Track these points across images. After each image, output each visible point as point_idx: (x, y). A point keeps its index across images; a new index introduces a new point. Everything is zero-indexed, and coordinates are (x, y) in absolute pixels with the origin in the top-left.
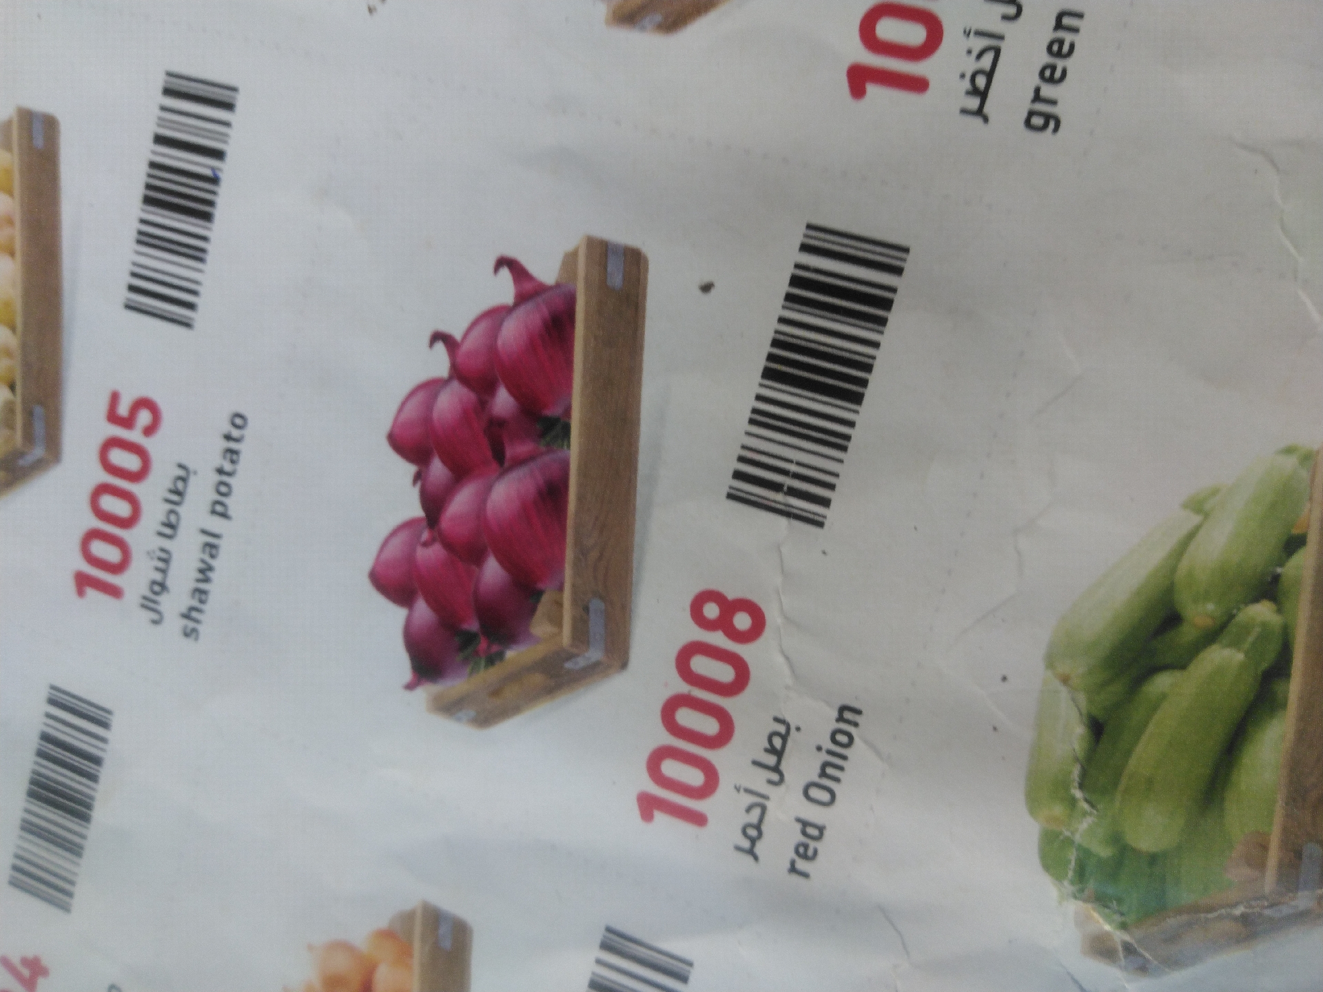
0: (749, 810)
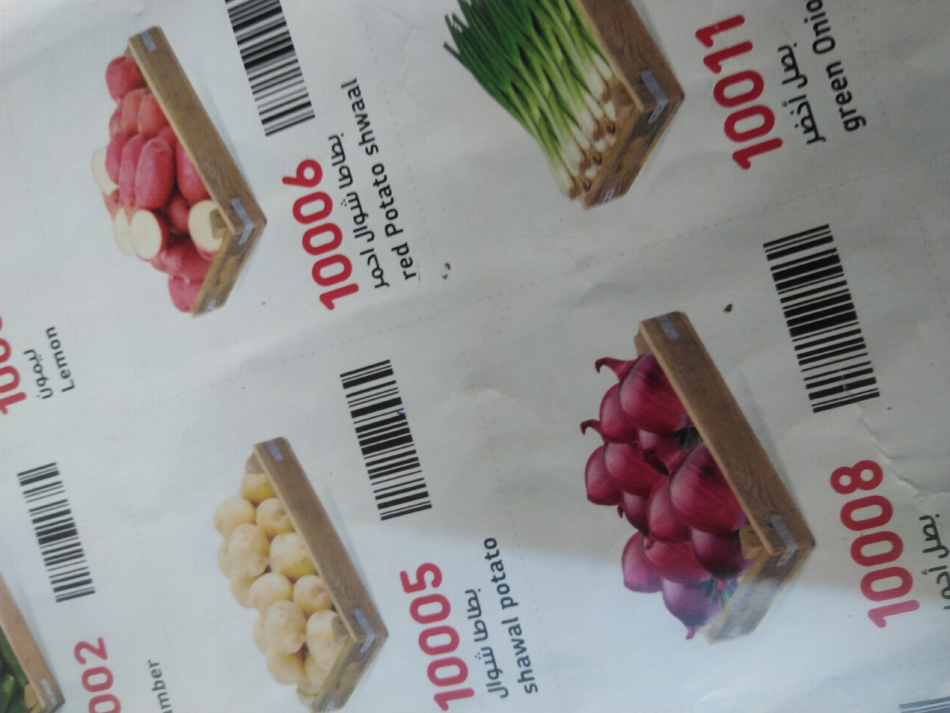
0: (938, 581)
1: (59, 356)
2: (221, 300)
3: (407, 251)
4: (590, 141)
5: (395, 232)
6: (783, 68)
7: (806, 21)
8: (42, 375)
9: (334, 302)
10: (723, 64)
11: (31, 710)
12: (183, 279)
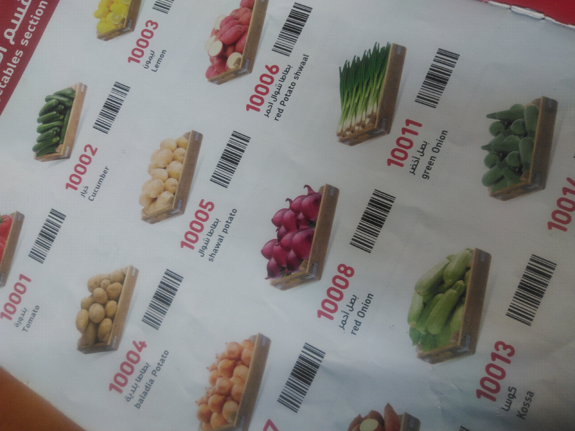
0: (344, 317)
1: (160, 60)
2: (219, 83)
3: (282, 112)
4: (355, 124)
5: (283, 105)
6: (421, 147)
7: (437, 140)
8: (150, 61)
9: (250, 109)
10: (406, 133)
11: (57, 152)
12: (214, 69)
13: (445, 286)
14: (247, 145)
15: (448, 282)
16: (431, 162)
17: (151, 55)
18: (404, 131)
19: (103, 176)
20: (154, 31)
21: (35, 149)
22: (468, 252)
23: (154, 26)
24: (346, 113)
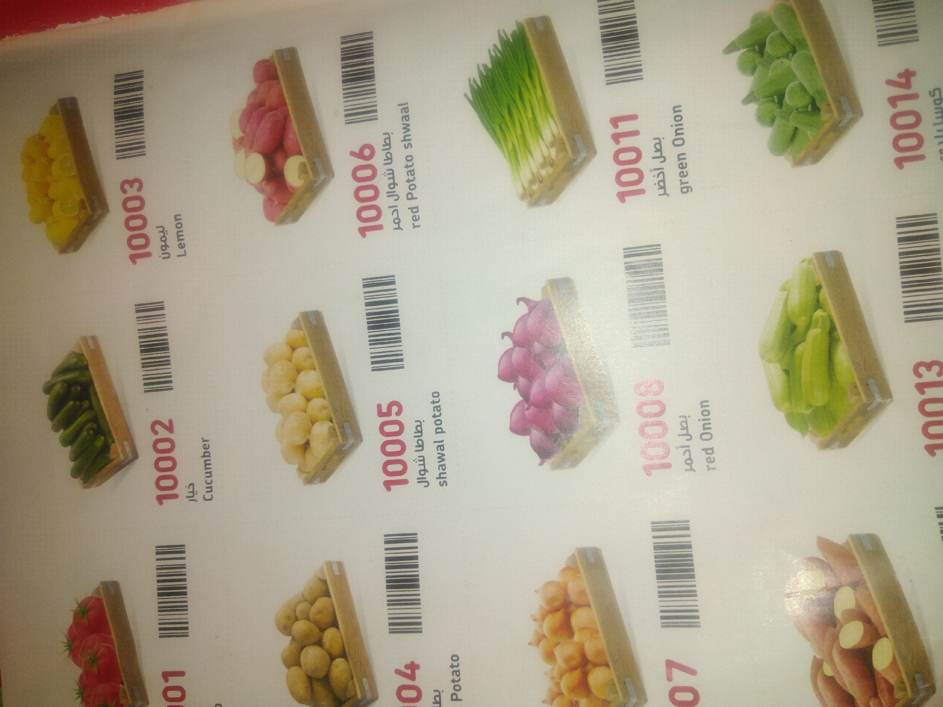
0: (684, 454)
1: (179, 234)
2: (296, 218)
3: (418, 211)
4: (538, 168)
5: (412, 198)
6: (654, 149)
7: (672, 126)
8: (166, 243)
9: (367, 233)
10: (621, 140)
11: (113, 460)
12: (274, 201)
13: (800, 329)
14: (395, 289)
15: (801, 322)
16: (682, 164)
17: (162, 234)
18: (616, 138)
19: (206, 454)
20: (141, 194)
21: (76, 473)
22: (805, 264)
23: (136, 185)
24: (514, 158)
